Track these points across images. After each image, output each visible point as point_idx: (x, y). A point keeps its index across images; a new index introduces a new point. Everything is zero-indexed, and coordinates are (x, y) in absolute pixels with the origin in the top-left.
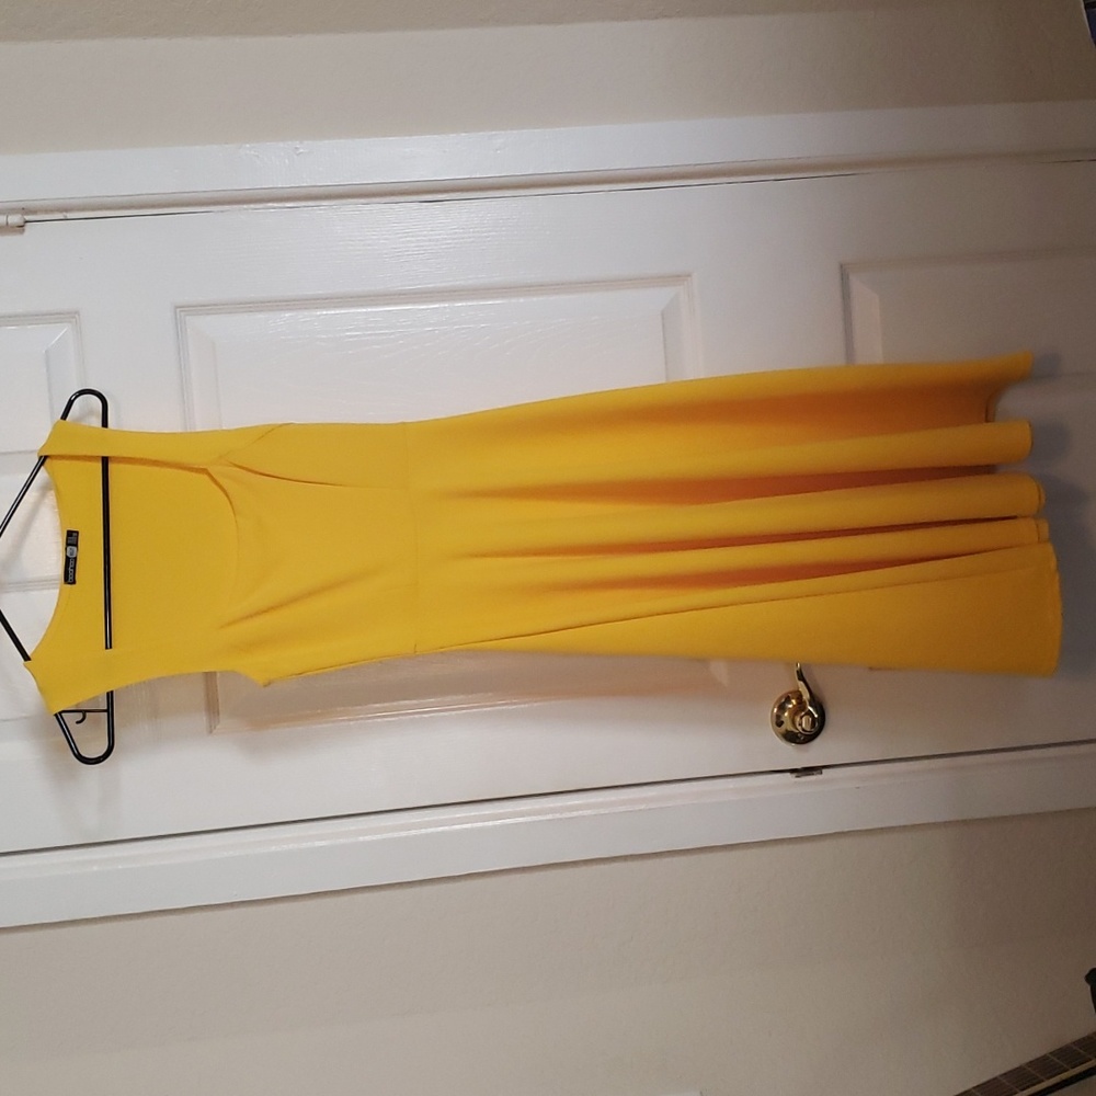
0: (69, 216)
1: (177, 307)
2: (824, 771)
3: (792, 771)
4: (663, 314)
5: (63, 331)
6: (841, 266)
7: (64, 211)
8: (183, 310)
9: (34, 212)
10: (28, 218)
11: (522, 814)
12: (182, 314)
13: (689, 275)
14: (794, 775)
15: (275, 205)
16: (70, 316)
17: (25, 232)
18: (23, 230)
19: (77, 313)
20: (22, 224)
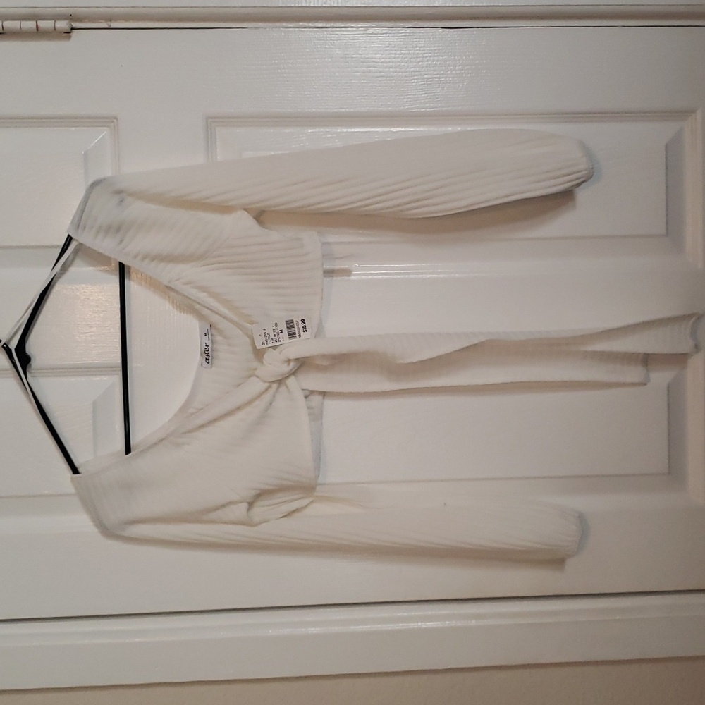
0: (114, 25)
1: (208, 118)
4: (666, 146)
5: (104, 133)
7: (107, 20)
8: (214, 121)
9: (80, 19)
10: (75, 25)
12: (213, 124)
15: (306, 24)
16: (109, 121)
17: (72, 39)
18: (70, 37)
19: (115, 118)
20: (69, 30)
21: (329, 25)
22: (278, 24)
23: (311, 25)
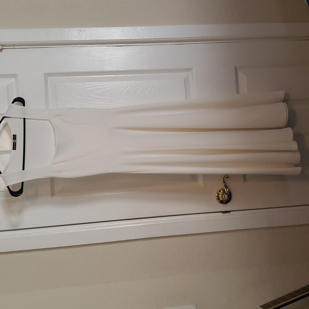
0: (15, 47)
1: (45, 74)
2: (231, 212)
3: (222, 212)
4: (184, 79)
5: (13, 79)
6: (235, 67)
7: (13, 46)
8: (47, 75)
9: (4, 46)
10: (3, 48)
11: (143, 223)
12: (47, 76)
13: (192, 69)
14: (222, 213)
15: (74, 46)
16: (14, 76)
17: (2, 52)
18: (2, 51)
19: (16, 75)
20: (2, 49)
21: (81, 46)
22: (66, 46)
23: (76, 46)
